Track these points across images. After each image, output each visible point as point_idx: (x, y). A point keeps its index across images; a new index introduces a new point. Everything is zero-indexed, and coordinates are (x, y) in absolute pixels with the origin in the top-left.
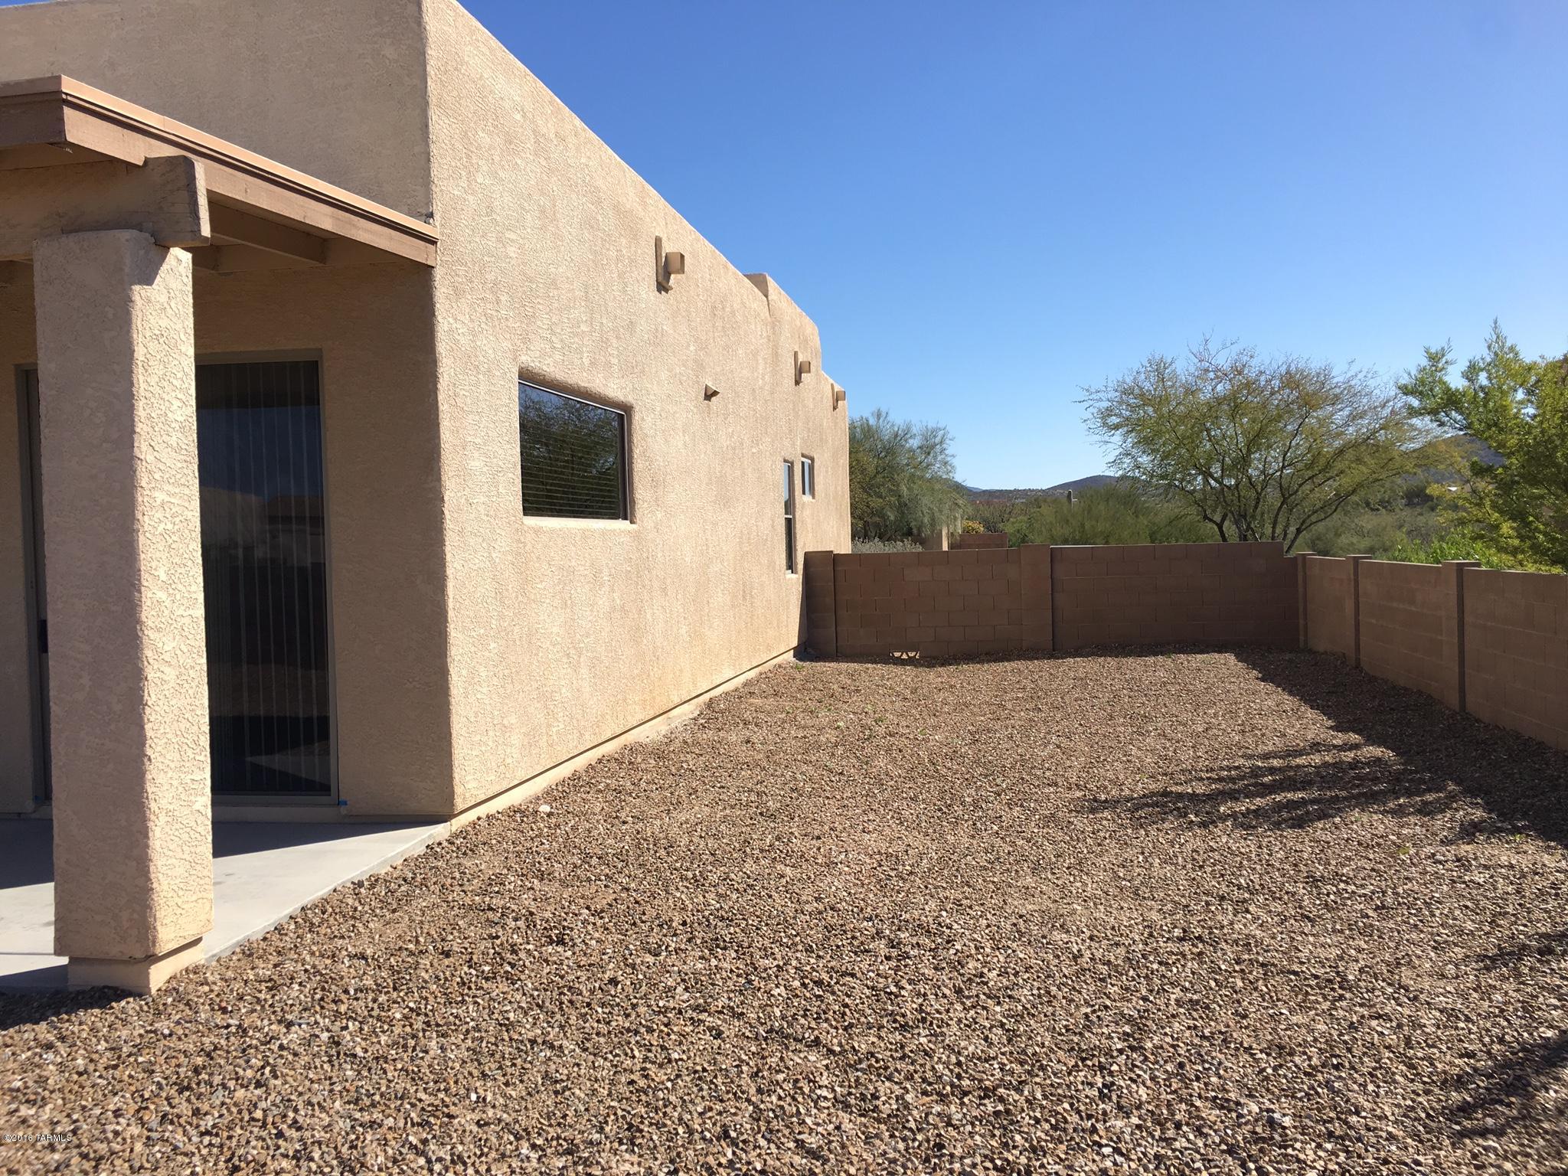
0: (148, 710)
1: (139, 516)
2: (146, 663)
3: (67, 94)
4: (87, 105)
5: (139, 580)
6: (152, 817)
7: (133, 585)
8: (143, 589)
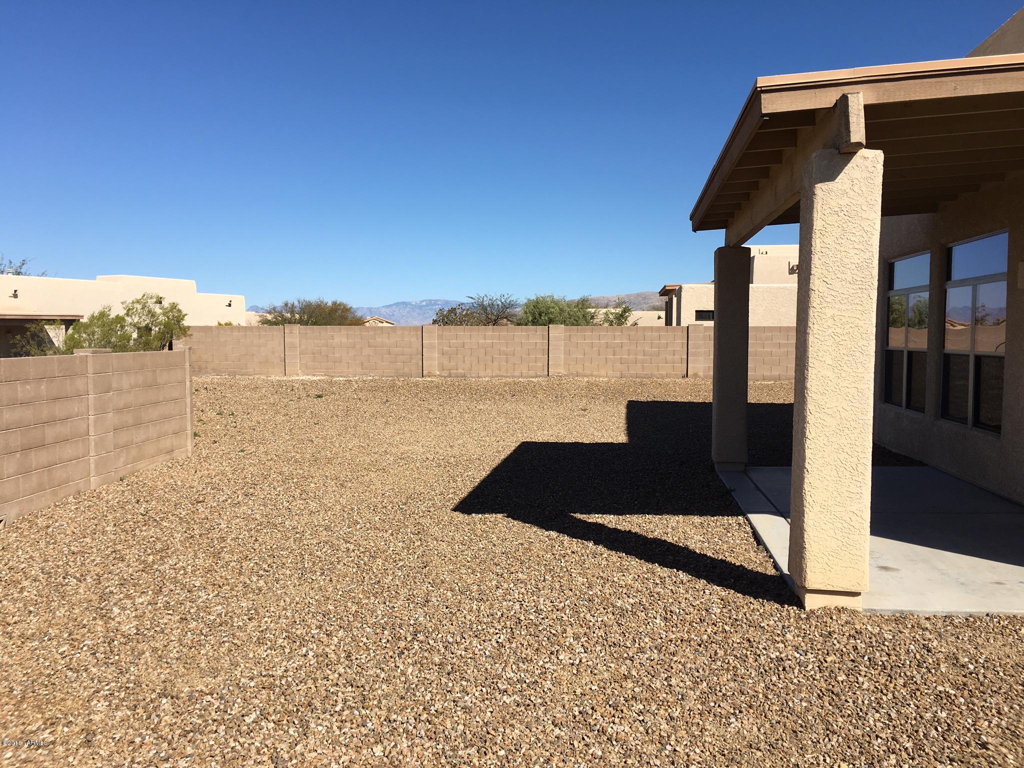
0: (808, 442)
1: (810, 324)
2: (808, 413)
3: (761, 87)
4: (779, 87)
5: (808, 363)
6: (807, 505)
7: (805, 366)
8: (809, 368)
